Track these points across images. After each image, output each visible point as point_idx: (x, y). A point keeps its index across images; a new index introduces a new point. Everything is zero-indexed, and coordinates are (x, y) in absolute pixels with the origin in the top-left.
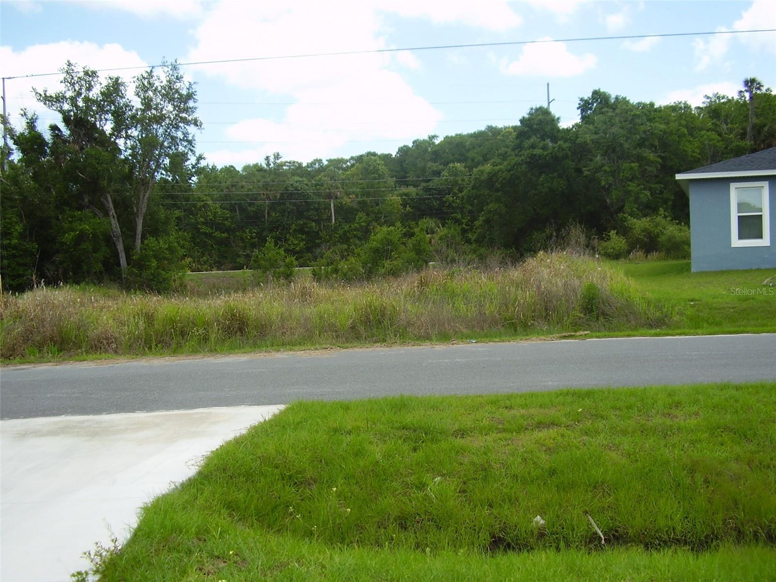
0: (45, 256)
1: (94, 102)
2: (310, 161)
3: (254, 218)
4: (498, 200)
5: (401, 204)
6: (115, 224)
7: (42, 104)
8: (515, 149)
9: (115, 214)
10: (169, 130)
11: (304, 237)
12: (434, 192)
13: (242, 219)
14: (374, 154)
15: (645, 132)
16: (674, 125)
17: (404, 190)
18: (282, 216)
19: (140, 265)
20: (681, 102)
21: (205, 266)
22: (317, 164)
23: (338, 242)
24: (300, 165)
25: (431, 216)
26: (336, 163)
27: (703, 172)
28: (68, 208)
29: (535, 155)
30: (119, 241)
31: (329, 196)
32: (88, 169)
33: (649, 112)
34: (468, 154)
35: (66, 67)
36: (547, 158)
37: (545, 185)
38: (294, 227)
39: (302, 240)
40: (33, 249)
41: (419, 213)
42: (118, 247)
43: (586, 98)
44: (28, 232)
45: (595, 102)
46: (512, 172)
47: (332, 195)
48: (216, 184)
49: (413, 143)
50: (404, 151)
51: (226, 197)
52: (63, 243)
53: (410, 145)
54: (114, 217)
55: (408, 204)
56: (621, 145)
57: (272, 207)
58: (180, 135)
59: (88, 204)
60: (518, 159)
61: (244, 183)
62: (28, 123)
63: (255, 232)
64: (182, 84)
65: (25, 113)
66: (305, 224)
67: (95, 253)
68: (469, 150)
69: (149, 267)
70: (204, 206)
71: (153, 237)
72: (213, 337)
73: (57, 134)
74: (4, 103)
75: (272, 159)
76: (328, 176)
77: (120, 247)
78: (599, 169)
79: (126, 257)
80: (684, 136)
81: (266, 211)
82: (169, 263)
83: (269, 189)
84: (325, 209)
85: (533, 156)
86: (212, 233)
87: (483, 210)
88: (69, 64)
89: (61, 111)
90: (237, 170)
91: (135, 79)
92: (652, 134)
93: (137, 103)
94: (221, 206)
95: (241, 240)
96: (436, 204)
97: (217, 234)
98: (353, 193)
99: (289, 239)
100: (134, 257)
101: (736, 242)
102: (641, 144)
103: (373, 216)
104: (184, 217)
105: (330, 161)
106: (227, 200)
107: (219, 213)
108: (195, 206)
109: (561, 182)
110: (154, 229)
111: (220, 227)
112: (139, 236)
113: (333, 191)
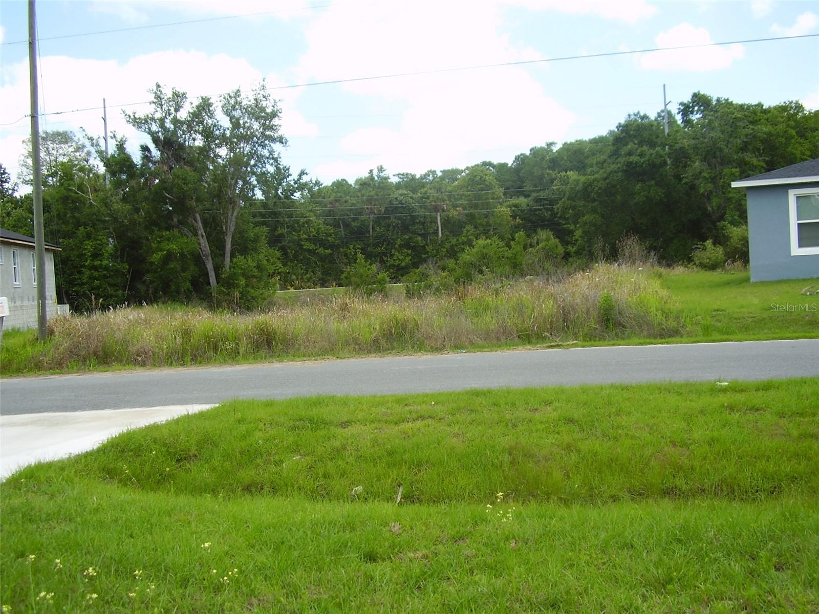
0: (137, 275)
1: (182, 123)
2: (423, 173)
3: (359, 234)
4: (594, 211)
5: (511, 216)
6: (204, 242)
7: (131, 125)
8: (611, 156)
9: (204, 234)
10: (255, 149)
11: (409, 252)
12: (545, 202)
13: (346, 235)
14: (490, 164)
15: (747, 135)
16: (781, 127)
17: (515, 201)
18: (387, 231)
19: (228, 283)
20: (792, 102)
21: (309, 284)
22: (431, 176)
23: (445, 256)
24: (413, 176)
25: (543, 227)
26: (451, 175)
27: (759, 179)
28: (157, 229)
29: (631, 163)
30: (208, 259)
31: (436, 209)
32: (175, 190)
33: (755, 114)
34: (586, 161)
35: (155, 90)
36: (644, 165)
37: (642, 194)
38: (399, 242)
39: (408, 255)
40: (124, 269)
41: (530, 224)
42: (208, 266)
43: (686, 102)
44: (119, 253)
45: (696, 106)
46: (607, 181)
47: (439, 208)
48: (320, 199)
49: (531, 150)
50: (521, 160)
51: (330, 213)
52: (152, 263)
53: (528, 153)
54: (202, 236)
55: (518, 215)
56: (721, 150)
57: (377, 221)
58: (266, 153)
59: (177, 223)
60: (614, 167)
61: (348, 198)
62: (117, 145)
63: (358, 248)
64: (268, 102)
65: (114, 135)
66: (410, 238)
67: (184, 272)
68: (587, 157)
69: (238, 286)
70: (307, 222)
71: (242, 255)
72: (242, 351)
73: (147, 156)
74: (105, 123)
75: (375, 173)
76: (435, 188)
77: (210, 266)
78: (697, 176)
79: (216, 276)
80: (792, 137)
81: (371, 226)
82: (258, 281)
83: (373, 203)
84: (431, 222)
85: (629, 164)
86: (316, 249)
87: (579, 223)
88: (158, 86)
89: (151, 133)
90: (349, 183)
91: (222, 98)
92: (754, 137)
93: (225, 122)
94: (324, 222)
95: (345, 256)
96: (547, 214)
97: (321, 251)
98: (461, 205)
99: (394, 255)
100: (223, 276)
101: (796, 250)
102: (744, 148)
103: (481, 228)
104: (287, 234)
105: (444, 172)
106: (330, 216)
107: (323, 229)
108: (297, 222)
109: (659, 190)
110: (243, 247)
111: (323, 244)
112: (228, 255)
113: (439, 204)
